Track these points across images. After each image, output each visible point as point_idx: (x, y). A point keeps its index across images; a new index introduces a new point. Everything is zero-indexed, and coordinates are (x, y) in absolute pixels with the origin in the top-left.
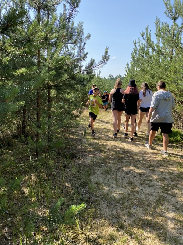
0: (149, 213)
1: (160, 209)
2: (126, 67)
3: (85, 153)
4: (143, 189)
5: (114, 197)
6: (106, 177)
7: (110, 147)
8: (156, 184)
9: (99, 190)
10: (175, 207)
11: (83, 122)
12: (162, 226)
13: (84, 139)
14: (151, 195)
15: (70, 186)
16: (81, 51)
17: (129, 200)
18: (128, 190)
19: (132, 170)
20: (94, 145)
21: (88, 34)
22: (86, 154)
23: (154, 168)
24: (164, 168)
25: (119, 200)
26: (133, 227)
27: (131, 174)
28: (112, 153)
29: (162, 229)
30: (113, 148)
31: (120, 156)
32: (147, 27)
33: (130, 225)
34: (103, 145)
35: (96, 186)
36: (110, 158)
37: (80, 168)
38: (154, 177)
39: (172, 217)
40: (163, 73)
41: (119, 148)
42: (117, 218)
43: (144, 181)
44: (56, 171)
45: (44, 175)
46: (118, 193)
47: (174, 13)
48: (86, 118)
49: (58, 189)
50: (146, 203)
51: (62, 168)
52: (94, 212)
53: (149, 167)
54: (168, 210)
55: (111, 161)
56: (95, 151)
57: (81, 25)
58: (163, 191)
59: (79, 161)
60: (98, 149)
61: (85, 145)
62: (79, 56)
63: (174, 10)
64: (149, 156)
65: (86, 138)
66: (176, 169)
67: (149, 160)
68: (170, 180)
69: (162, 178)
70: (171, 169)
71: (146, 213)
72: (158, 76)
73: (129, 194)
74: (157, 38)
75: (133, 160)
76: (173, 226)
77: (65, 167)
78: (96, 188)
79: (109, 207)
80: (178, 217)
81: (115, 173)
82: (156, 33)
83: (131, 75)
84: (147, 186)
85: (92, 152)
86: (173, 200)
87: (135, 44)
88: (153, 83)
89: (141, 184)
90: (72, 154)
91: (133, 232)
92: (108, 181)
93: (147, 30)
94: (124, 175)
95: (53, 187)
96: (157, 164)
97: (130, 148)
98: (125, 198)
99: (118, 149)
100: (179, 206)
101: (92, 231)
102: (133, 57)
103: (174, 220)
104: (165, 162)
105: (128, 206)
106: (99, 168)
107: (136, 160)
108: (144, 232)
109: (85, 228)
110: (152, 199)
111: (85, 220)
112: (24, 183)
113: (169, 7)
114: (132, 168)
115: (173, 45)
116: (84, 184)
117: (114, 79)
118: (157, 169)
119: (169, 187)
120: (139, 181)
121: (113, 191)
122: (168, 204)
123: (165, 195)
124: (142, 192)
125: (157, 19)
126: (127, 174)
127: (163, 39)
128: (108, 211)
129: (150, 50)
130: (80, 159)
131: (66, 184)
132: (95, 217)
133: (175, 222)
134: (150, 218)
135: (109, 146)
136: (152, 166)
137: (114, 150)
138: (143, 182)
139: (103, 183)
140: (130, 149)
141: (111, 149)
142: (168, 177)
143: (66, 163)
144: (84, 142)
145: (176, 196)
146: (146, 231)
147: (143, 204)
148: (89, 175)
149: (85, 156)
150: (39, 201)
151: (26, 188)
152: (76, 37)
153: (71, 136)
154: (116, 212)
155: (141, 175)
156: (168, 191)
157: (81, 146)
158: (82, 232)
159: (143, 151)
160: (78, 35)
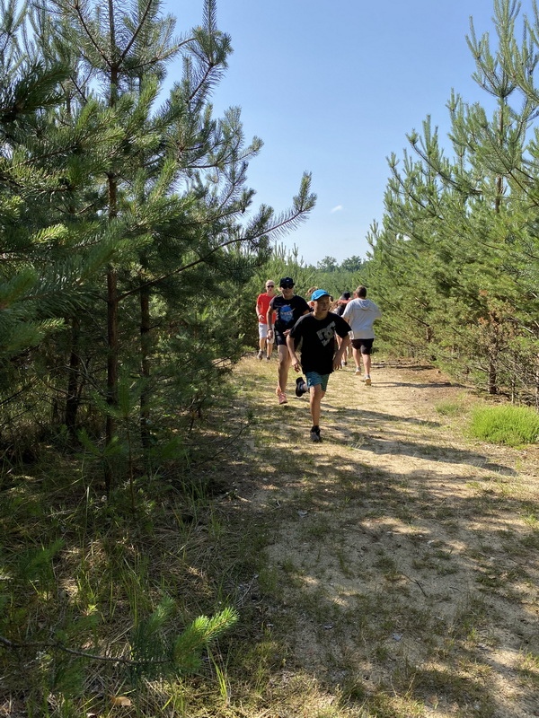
0: (441, 653)
1: (472, 639)
2: (371, 232)
3: (251, 481)
4: (423, 581)
5: (336, 607)
6: (311, 549)
7: (323, 462)
8: (462, 565)
9: (290, 587)
10: (520, 634)
11: (245, 390)
12: (477, 690)
13: (249, 439)
14: (447, 599)
15: (202, 575)
16: (234, 184)
17: (379, 616)
18: (377, 585)
19: (391, 527)
20: (277, 457)
21: (255, 138)
22: (254, 484)
23: (454, 521)
24: (485, 519)
25: (349, 615)
26: (391, 695)
27: (387, 540)
28: (331, 479)
29: (478, 699)
30: (336, 464)
31: (355, 486)
32: (425, 119)
33: (382, 687)
34: (304, 456)
35: (281, 575)
36: (326, 493)
37: (235, 523)
38: (456, 546)
39: (508, 665)
40: (476, 245)
41: (351, 463)
42: (344, 670)
43: (425, 559)
44: (163, 533)
45: (128, 543)
46: (348, 594)
47: (501, 79)
48: (256, 379)
49: (166, 584)
50: (432, 622)
51: (181, 523)
52: (275, 652)
53: (440, 517)
54: (497, 643)
55: (326, 503)
56: (280, 473)
57: (234, 114)
58: (482, 587)
59: (234, 502)
60: (290, 467)
61: (251, 457)
62: (230, 199)
63: (499, 71)
64: (440, 484)
65: (255, 438)
66: (521, 522)
67: (441, 496)
68: (504, 555)
69: (479, 549)
70: (506, 521)
71: (430, 653)
72: (462, 255)
73: (380, 599)
74: (455, 149)
75: (394, 498)
76: (512, 691)
77: (188, 519)
78: (280, 582)
79: (320, 636)
80: (526, 663)
81: (339, 537)
82: (452, 134)
83: (385, 256)
84: (436, 572)
85: (270, 478)
86: (512, 614)
87: (393, 166)
88: (447, 274)
89: (417, 567)
90: (212, 482)
91: (391, 708)
92: (317, 561)
93: (427, 126)
94: (365, 541)
95: (154, 577)
96: (464, 508)
97: (384, 464)
98: (368, 608)
99: (349, 468)
100: (531, 632)
101: (267, 708)
102: (388, 203)
103: (516, 672)
104: (488, 502)
105: (378, 633)
106: (290, 524)
107: (401, 499)
108: (425, 709)
109: (246, 700)
110: (447, 611)
111: (247, 675)
112: (67, 569)
113: (484, 61)
114: (390, 521)
115: (499, 165)
116: (245, 571)
117: (339, 269)
118: (464, 523)
119: (499, 574)
120: (409, 560)
121: (331, 590)
122: (497, 626)
123: (489, 600)
124: (419, 590)
125: (453, 96)
126: (375, 538)
127: (472, 149)
128: (315, 647)
129: (439, 181)
130: (234, 498)
131: (194, 571)
132: (276, 666)
133: (518, 680)
134: (441, 668)
135: (322, 460)
136: (449, 513)
137: (336, 470)
138: (422, 563)
139: (303, 565)
140: (384, 467)
141: (328, 466)
142: (496, 546)
143: (193, 508)
144: (248, 447)
145: (523, 601)
146: (430, 705)
147: (422, 627)
148: (262, 544)
149: (249, 490)
150: (108, 621)
151: (72, 584)
152: (220, 147)
153: (210, 432)
154: (342, 652)
155: (415, 540)
156: (498, 586)
157: (240, 459)
158: (237, 710)
159: (423, 471)
160: (227, 142)
